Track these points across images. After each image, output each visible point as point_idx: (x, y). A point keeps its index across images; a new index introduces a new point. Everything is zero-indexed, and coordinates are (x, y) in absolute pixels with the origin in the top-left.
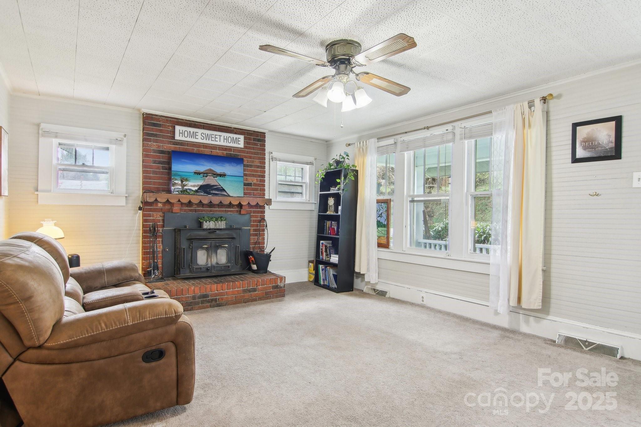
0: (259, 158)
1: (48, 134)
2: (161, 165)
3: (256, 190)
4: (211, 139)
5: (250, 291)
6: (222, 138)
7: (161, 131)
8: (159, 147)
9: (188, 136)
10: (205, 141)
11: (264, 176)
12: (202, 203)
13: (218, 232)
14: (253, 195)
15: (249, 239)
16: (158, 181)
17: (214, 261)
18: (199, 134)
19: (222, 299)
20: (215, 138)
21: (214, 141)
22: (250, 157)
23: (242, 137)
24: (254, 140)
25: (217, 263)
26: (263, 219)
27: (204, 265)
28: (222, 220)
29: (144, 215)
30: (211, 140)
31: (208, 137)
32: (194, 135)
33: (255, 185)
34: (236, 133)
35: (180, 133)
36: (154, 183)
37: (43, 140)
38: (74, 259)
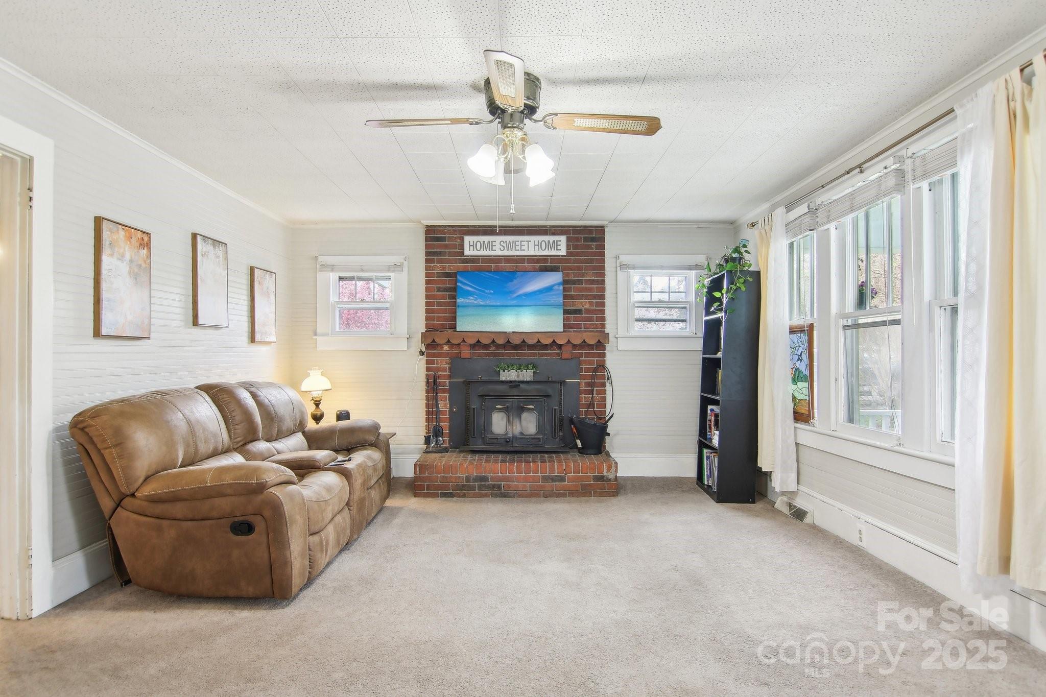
0: (594, 268)
1: (326, 267)
2: (447, 293)
3: (590, 319)
4: (515, 248)
5: (553, 479)
6: (531, 244)
7: (446, 246)
8: (444, 268)
9: (481, 248)
10: (506, 253)
11: (603, 297)
13: (522, 386)
14: (584, 329)
15: (579, 399)
16: (443, 315)
17: (516, 429)
18: (497, 244)
19: (509, 486)
20: (521, 246)
21: (518, 250)
22: (579, 269)
23: (563, 239)
24: (586, 239)
25: (522, 433)
26: (602, 366)
27: (501, 435)
28: (528, 369)
29: (428, 362)
30: (515, 250)
31: (510, 246)
32: (489, 246)
33: (588, 311)
34: (554, 234)
35: (470, 246)
36: (439, 318)
37: (320, 276)
38: (343, 416)
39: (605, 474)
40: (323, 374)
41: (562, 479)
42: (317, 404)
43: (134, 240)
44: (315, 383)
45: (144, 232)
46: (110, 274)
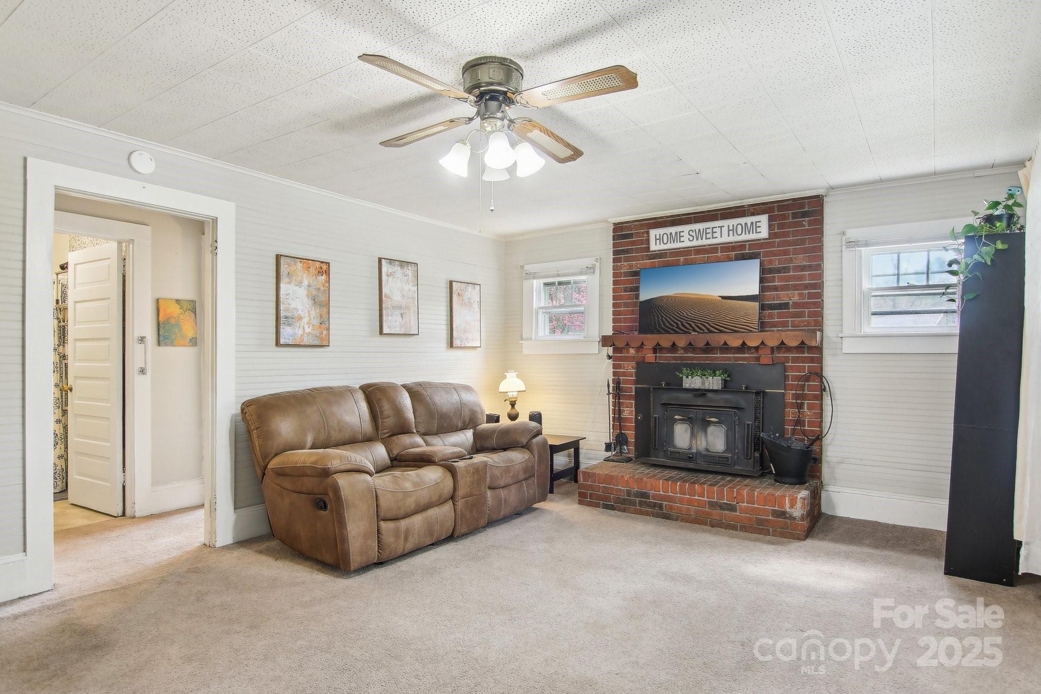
0: (805, 251)
1: (530, 276)
2: (634, 293)
3: (801, 315)
4: (706, 236)
5: (722, 507)
6: (725, 230)
7: (633, 243)
8: (631, 266)
9: (668, 241)
10: (695, 243)
11: (820, 286)
12: (693, 346)
13: (709, 395)
14: (792, 327)
15: (783, 415)
16: (630, 316)
17: (701, 444)
18: (686, 234)
19: (671, 508)
20: (713, 232)
21: (710, 238)
22: (786, 253)
23: (764, 219)
24: (795, 216)
25: (707, 450)
26: (818, 374)
27: (684, 449)
28: (715, 376)
29: (614, 366)
30: (706, 239)
31: (700, 234)
32: (678, 237)
33: (796, 305)
34: (753, 214)
35: (656, 239)
36: (626, 320)
37: (526, 284)
38: (536, 417)
39: (788, 510)
40: (517, 376)
41: (732, 508)
42: (513, 404)
43: (312, 270)
44: (512, 384)
45: (322, 262)
46: (288, 297)
